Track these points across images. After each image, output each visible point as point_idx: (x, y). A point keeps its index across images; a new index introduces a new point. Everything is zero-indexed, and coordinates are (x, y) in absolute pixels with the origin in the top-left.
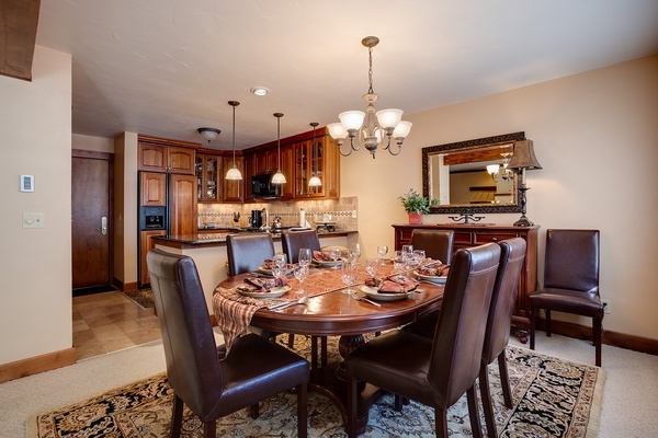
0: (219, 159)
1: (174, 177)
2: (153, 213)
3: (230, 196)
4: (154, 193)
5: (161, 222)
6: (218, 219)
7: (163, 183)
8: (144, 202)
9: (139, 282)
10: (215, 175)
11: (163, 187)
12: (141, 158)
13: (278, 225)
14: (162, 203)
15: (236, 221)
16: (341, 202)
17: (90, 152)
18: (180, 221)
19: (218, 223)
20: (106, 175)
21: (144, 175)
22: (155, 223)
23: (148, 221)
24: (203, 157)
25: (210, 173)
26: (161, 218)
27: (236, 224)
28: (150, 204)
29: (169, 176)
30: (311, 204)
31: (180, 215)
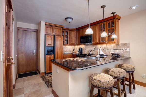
0: (69, 31)
1: (56, 37)
2: (50, 49)
3: (72, 43)
4: (50, 42)
5: (52, 52)
6: (68, 50)
7: (53, 38)
8: (47, 45)
9: (45, 72)
10: (68, 36)
11: (53, 40)
12: (46, 30)
13: (91, 53)
14: (52, 45)
15: (73, 51)
16: (120, 45)
17: (31, 29)
18: (58, 51)
19: (68, 52)
20: (35, 36)
21: (47, 36)
22: (50, 52)
23: (48, 52)
24: (64, 31)
25: (66, 36)
26: (52, 50)
27: (73, 52)
28: (49, 46)
29: (54, 36)
30: (104, 46)
31: (58, 49)
